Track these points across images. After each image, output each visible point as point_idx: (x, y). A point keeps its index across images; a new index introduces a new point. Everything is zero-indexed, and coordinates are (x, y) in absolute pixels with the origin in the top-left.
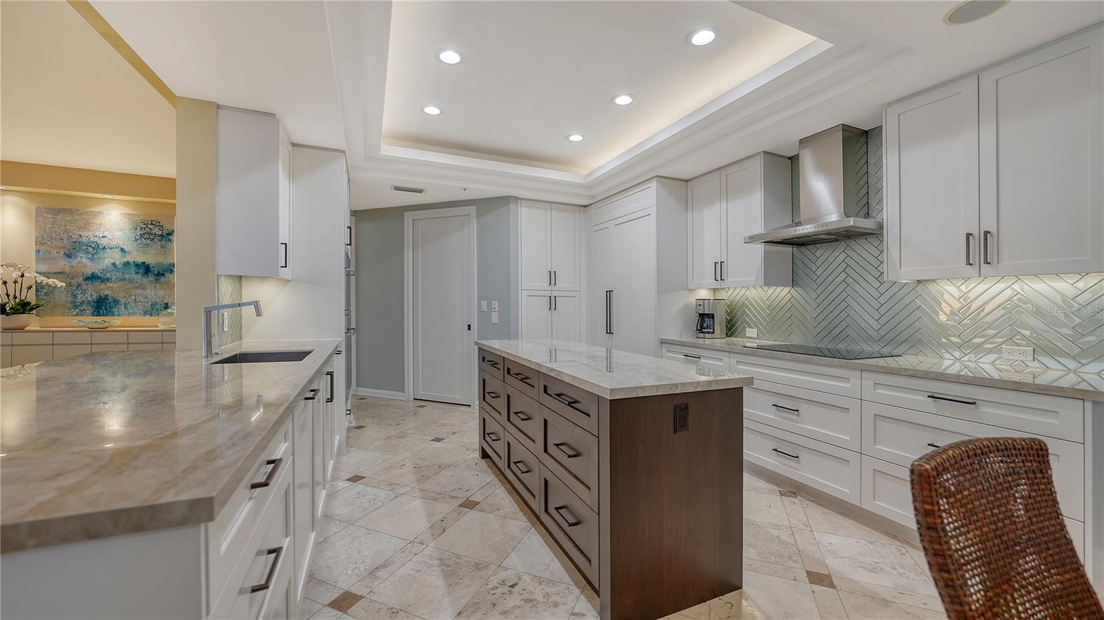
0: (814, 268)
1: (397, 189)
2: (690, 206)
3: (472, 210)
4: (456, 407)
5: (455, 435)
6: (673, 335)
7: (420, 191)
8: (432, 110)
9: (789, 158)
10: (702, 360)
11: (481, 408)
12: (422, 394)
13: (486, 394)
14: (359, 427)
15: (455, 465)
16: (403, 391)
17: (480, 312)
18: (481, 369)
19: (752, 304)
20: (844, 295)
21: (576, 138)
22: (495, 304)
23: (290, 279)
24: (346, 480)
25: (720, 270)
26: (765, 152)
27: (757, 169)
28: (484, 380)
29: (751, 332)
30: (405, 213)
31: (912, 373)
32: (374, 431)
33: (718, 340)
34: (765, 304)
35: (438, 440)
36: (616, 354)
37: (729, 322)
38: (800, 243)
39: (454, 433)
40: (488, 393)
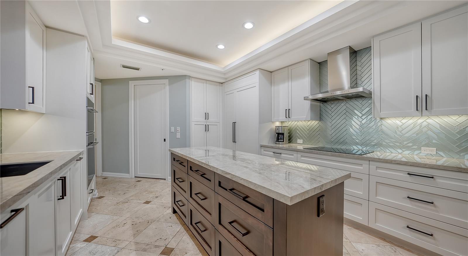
0: (330, 112)
1: (124, 67)
2: (273, 84)
3: (166, 81)
4: (158, 180)
5: (157, 199)
6: (265, 143)
7: (137, 69)
8: (144, 20)
9: (319, 63)
10: (282, 155)
11: (173, 186)
12: (140, 174)
13: (176, 179)
14: (100, 198)
15: (158, 219)
16: (129, 173)
17: (171, 132)
18: (172, 165)
19: (300, 129)
20: (344, 125)
21: (221, 47)
22: (179, 128)
23: (45, 113)
24: (84, 241)
25: (288, 113)
26: (310, 59)
27: (307, 67)
28: (174, 171)
29: (300, 141)
30: (130, 81)
31: (398, 162)
32: (109, 200)
33: (285, 145)
34: (307, 129)
35: (147, 202)
36: (238, 153)
37: (289, 136)
38: (324, 101)
39: (157, 197)
40: (177, 179)
